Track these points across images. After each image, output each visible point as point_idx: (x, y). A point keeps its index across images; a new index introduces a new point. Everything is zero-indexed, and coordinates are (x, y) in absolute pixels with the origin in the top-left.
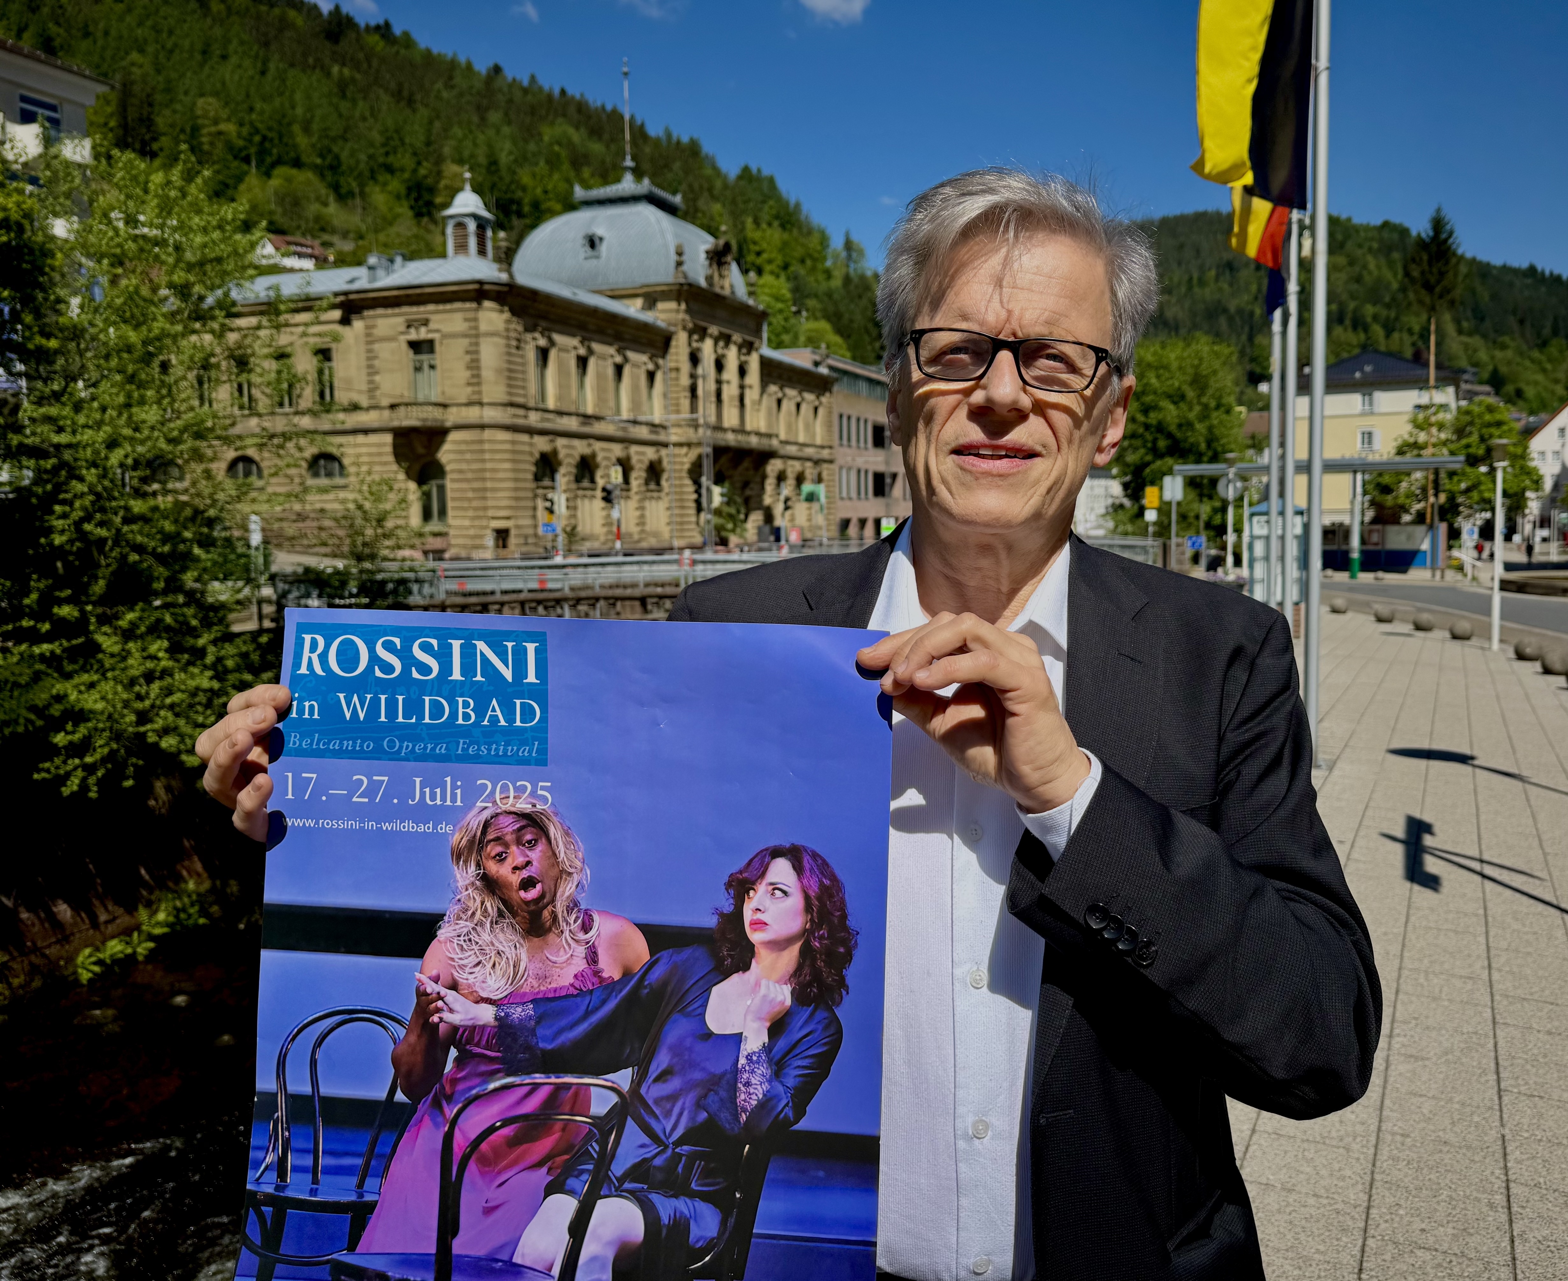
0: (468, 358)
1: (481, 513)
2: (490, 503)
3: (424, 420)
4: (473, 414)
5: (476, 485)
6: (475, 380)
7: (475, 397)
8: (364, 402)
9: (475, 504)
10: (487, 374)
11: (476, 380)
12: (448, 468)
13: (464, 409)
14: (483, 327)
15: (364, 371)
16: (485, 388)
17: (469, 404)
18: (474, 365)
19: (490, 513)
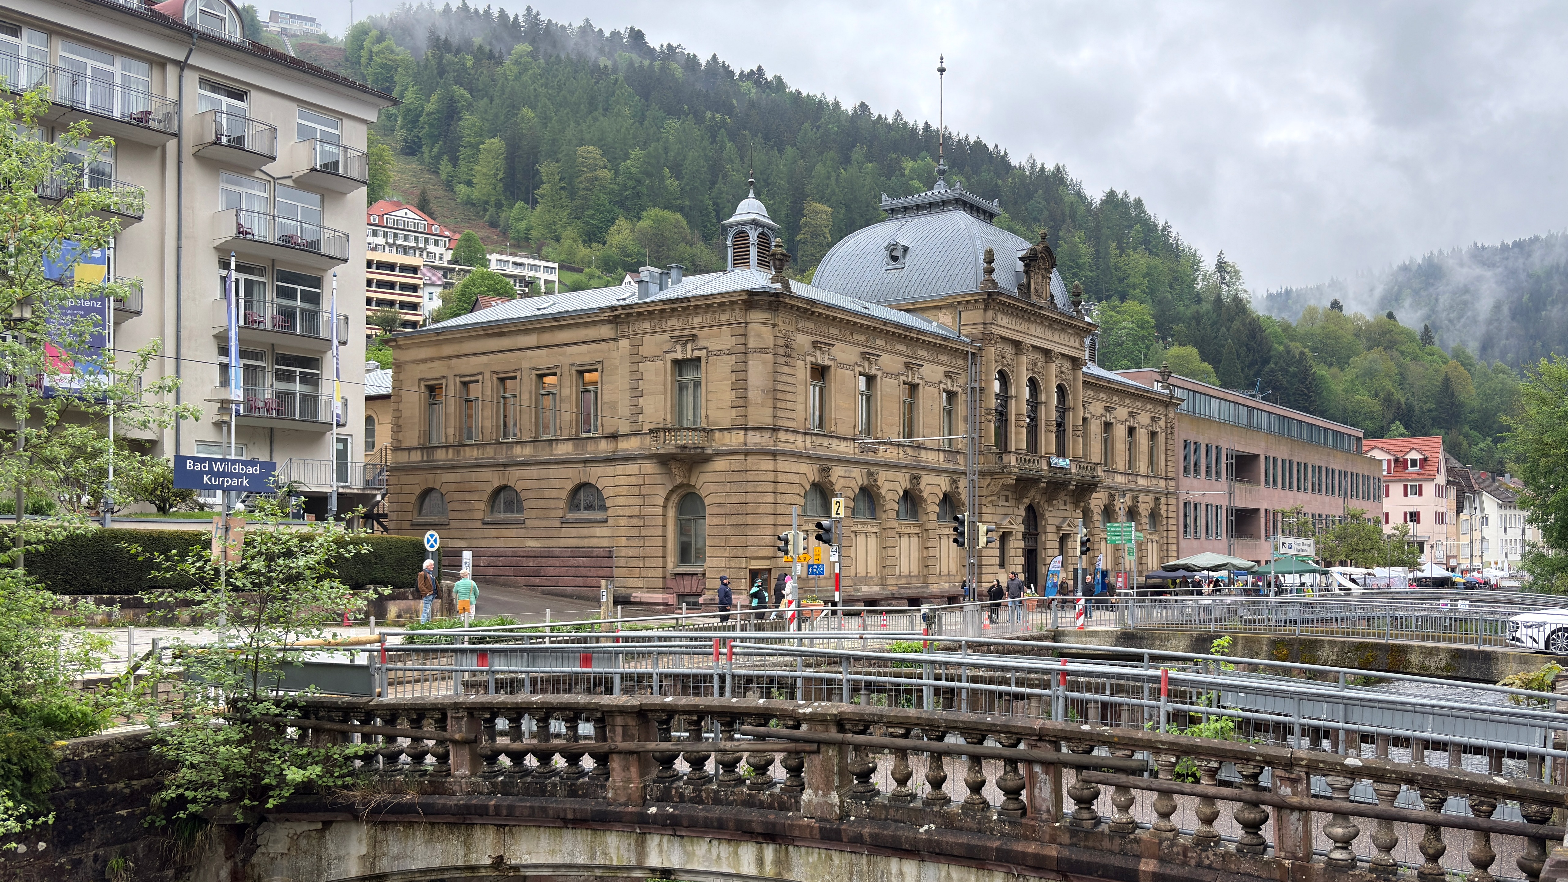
0: (734, 377)
1: (739, 552)
2: (752, 540)
3: (683, 447)
4: (736, 439)
5: (735, 520)
6: (740, 402)
7: (740, 421)
8: (624, 429)
9: (733, 541)
10: (753, 395)
11: (742, 401)
12: (707, 501)
13: (727, 434)
14: (752, 343)
15: (628, 395)
16: (751, 410)
17: (733, 429)
18: (741, 386)
19: (750, 552)
